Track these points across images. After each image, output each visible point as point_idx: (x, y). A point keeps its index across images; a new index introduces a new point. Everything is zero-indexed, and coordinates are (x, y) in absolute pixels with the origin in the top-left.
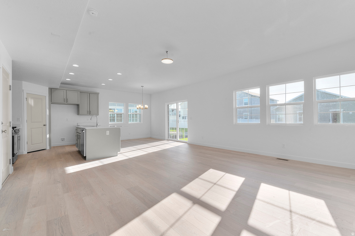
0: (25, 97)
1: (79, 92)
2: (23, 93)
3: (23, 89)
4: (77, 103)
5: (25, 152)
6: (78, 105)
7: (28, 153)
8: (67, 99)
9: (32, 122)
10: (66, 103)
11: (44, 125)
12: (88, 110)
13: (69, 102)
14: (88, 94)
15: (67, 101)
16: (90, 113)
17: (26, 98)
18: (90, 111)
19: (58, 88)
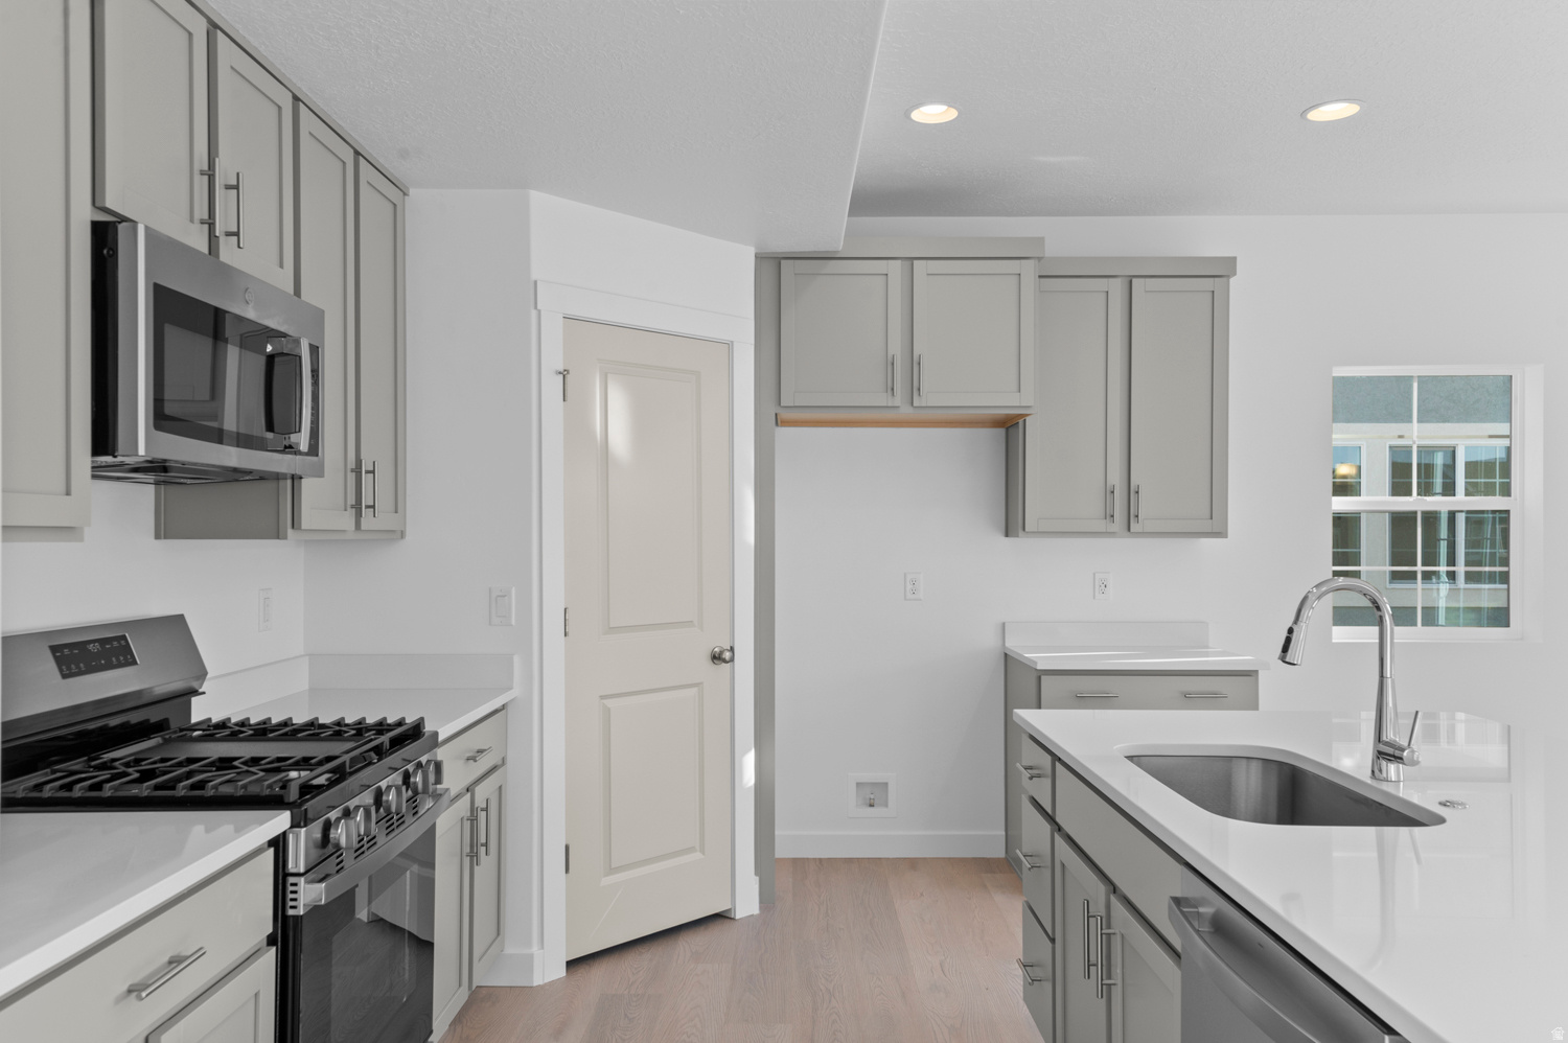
0: (553, 359)
1: (1029, 270)
2: (534, 313)
3: (534, 276)
4: (1004, 401)
5: (548, 969)
6: (1010, 427)
7: (571, 964)
8: (914, 364)
9: (611, 630)
10: (906, 411)
11: (717, 658)
12: (1116, 478)
13: (937, 393)
14: (1117, 288)
15: (913, 389)
16: (1130, 517)
17: (564, 374)
18: (1131, 492)
19: (839, 245)
